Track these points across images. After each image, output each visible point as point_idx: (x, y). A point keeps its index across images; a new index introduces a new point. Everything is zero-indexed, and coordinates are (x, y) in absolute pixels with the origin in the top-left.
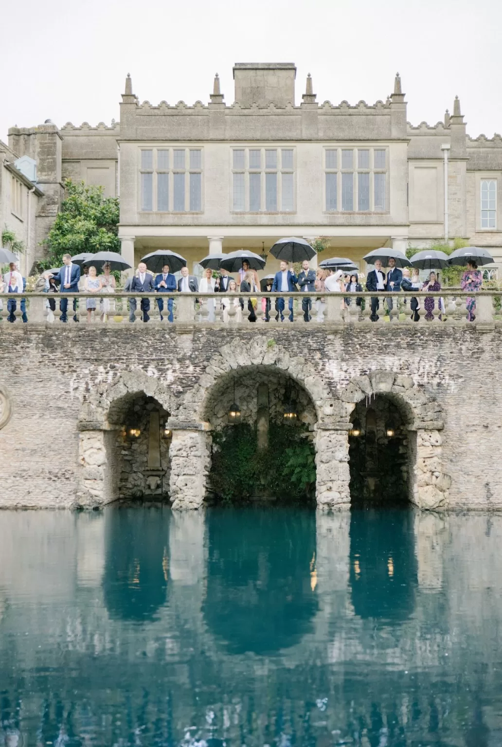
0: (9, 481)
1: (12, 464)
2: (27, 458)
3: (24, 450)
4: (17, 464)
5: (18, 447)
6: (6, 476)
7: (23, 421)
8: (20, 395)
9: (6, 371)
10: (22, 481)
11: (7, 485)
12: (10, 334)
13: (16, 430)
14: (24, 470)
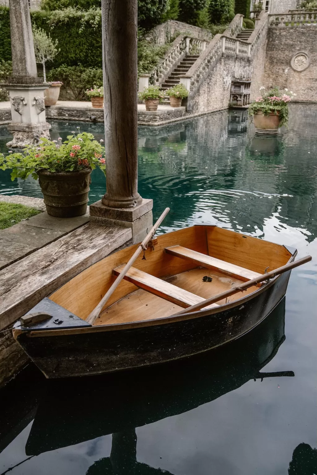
0: (306, 91)
1: (308, 84)
2: (314, 82)
3: (313, 79)
4: (309, 85)
5: (311, 78)
6: (305, 89)
7: (314, 67)
8: (314, 56)
9: (310, 46)
10: (310, 91)
11: (305, 93)
12: (313, 30)
13: (311, 71)
14: (312, 87)
